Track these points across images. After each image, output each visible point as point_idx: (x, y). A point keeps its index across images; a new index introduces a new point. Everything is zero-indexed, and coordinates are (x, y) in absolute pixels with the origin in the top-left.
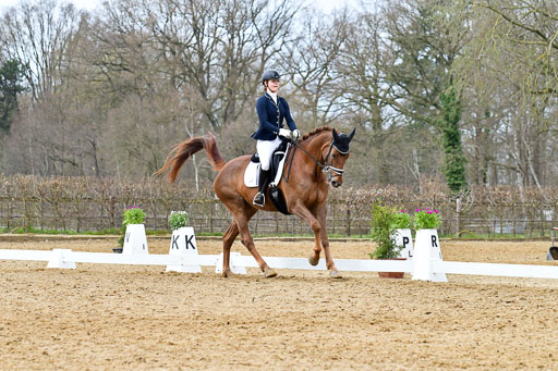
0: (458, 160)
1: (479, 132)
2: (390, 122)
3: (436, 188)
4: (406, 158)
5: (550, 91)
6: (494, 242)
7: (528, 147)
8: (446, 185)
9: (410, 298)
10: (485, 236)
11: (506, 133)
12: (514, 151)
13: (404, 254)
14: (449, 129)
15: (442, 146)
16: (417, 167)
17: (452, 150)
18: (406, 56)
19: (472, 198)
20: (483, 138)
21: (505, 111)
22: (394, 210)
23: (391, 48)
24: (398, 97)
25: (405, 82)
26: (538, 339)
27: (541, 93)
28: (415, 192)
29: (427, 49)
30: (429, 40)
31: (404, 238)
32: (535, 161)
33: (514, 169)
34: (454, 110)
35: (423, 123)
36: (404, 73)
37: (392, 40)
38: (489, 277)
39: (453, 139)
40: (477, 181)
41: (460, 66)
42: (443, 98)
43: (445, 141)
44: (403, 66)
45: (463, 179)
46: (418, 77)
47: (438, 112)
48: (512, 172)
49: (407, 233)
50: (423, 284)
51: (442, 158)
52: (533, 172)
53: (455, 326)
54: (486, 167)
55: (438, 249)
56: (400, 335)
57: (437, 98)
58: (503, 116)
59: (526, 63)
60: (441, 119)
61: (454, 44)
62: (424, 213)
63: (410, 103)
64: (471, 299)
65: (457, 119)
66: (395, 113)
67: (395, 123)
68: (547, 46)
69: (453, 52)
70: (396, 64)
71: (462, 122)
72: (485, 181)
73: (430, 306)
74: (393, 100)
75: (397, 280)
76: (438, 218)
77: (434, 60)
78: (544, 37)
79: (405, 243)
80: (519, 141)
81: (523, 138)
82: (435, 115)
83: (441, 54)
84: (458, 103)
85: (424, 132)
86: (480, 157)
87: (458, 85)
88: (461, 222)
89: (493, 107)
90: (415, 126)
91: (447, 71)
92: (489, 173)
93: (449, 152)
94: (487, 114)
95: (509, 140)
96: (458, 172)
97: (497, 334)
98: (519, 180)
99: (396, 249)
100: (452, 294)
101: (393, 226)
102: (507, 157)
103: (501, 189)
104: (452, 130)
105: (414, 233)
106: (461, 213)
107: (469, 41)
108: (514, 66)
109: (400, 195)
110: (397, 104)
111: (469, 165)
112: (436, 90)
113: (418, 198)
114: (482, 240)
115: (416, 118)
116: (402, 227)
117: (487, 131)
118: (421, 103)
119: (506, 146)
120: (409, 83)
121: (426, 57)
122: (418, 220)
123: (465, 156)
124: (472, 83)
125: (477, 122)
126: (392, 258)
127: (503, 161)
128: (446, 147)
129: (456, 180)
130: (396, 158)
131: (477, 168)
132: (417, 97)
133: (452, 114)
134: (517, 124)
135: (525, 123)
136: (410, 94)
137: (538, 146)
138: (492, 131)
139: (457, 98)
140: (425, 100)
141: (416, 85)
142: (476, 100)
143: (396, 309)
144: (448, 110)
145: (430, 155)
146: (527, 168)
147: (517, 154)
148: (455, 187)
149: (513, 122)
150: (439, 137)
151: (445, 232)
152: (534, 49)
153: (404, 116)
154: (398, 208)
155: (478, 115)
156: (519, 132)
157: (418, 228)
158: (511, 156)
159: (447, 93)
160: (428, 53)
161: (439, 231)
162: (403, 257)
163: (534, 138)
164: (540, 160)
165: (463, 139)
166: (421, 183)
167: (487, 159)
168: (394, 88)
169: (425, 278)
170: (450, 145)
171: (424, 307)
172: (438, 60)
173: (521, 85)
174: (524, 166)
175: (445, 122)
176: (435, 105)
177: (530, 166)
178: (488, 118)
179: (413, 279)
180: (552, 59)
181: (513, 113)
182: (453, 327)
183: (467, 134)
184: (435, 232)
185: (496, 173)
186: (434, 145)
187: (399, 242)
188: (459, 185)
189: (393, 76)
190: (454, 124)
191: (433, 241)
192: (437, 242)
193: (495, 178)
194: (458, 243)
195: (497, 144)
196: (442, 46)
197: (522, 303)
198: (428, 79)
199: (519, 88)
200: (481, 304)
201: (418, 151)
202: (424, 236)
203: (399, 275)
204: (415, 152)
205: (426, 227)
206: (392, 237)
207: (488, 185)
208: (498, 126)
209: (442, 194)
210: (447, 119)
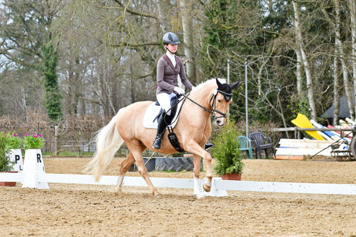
0: (55, 96)
1: (71, 75)
2: (4, 67)
3: (39, 117)
4: (16, 95)
5: (125, 44)
6: (83, 159)
7: (108, 86)
8: (47, 116)
9: (21, 201)
10: (77, 154)
11: (92, 76)
12: (98, 89)
13: (16, 167)
14: (49, 73)
15: (43, 86)
16: (24, 101)
17: (51, 89)
18: (16, 17)
19: (66, 125)
20: (74, 80)
21: (91, 59)
22: (8, 135)
23: (4, 11)
24: (10, 48)
25: (16, 37)
26: (118, 231)
27: (118, 46)
28: (23, 120)
29: (32, 12)
30: (34, 5)
31: (16, 156)
32: (114, 97)
33: (98, 103)
34: (52, 58)
35: (29, 68)
36: (14, 30)
37: (5, 5)
38: (81, 185)
39: (52, 80)
40: (70, 112)
41: (57, 25)
42: (44, 49)
43: (45, 82)
44: (13, 25)
45: (59, 110)
46: (26, 33)
47: (40, 60)
48: (96, 105)
49: (18, 152)
50: (30, 191)
51: (43, 95)
52: (112, 106)
53: (55, 223)
54: (77, 101)
55: (42, 164)
56: (14, 230)
57: (40, 49)
58: (89, 63)
59: (107, 24)
60: (43, 65)
61: (52, 9)
62: (31, 137)
63: (19, 52)
64: (67, 201)
65: (55, 65)
66: (7, 60)
67: (7, 68)
68: (123, 10)
69: (51, 14)
70: (8, 23)
71: (58, 68)
72: (76, 112)
73: (36, 207)
74: (6, 51)
75: (11, 188)
76: (42, 140)
77: (37, 20)
78: (120, 4)
79: (16, 160)
80: (102, 82)
81: (104, 80)
82: (38, 62)
83: (42, 16)
84: (56, 53)
85: (30, 75)
86: (72, 94)
87: (56, 40)
88: (58, 143)
89: (81, 56)
90: (23, 71)
91: (47, 29)
92: (79, 106)
93: (49, 90)
94: (78, 62)
95: (94, 81)
96: (56, 105)
97: (87, 229)
98: (102, 111)
99: (10, 165)
100: (52, 199)
101: (7, 147)
102: (93, 94)
103: (88, 119)
104: (51, 74)
105: (23, 152)
106: (58, 137)
107: (64, 6)
108: (98, 26)
109: (13, 123)
110: (9, 54)
111: (64, 100)
112: (39, 44)
113: (26, 125)
114: (74, 157)
115: (24, 65)
116: (15, 148)
117: (77, 74)
118: (28, 53)
119: (92, 86)
120: (18, 38)
121: (31, 18)
122: (26, 142)
123: (61, 93)
124: (66, 38)
125: (70, 68)
126: (7, 171)
127: (90, 97)
128: (46, 86)
129: (54, 111)
130: (9, 95)
131: (70, 103)
132: (25, 48)
133: (51, 62)
134: (99, 69)
135: (106, 68)
136: (19, 46)
137: (115, 86)
138: (81, 75)
139: (55, 50)
140: (31, 51)
141: (23, 39)
142: (69, 51)
143: (10, 210)
144: (48, 58)
145: (34, 93)
146: (108, 102)
147: (100, 92)
148: (53, 116)
149: (96, 67)
150: (41, 78)
151: (46, 151)
152: (112, 13)
153: (14, 63)
154: (11, 134)
155: (71, 62)
156: (101, 75)
157: (27, 148)
158: (95, 93)
159: (48, 46)
160: (32, 15)
161: (42, 151)
162: (15, 170)
163: (113, 79)
164: (118, 96)
165: (59, 81)
166: (28, 113)
167: (77, 96)
168: (7, 41)
169: (32, 186)
170: (49, 85)
171: (32, 208)
172: (40, 20)
173: (102, 39)
174: (105, 101)
175: (45, 68)
176: (38, 55)
177: (110, 101)
178: (77, 65)
179: (23, 187)
180: (126, 21)
181: (97, 60)
182: (54, 224)
183: (62, 76)
184: (39, 152)
185: (84, 106)
186: (37, 84)
187: (13, 159)
188: (56, 115)
189: (6, 32)
190: (53, 69)
191: (38, 158)
192: (41, 159)
193: (84, 109)
194: (57, 159)
195: (85, 84)
196: (43, 10)
197: (105, 204)
198: (32, 35)
199: (101, 42)
200: (75, 205)
201: (25, 90)
202: (31, 154)
203: (13, 184)
204: (23, 90)
205: (33, 147)
206: (7, 155)
207: (78, 115)
208: (86, 71)
209: (44, 122)
210: (47, 65)
